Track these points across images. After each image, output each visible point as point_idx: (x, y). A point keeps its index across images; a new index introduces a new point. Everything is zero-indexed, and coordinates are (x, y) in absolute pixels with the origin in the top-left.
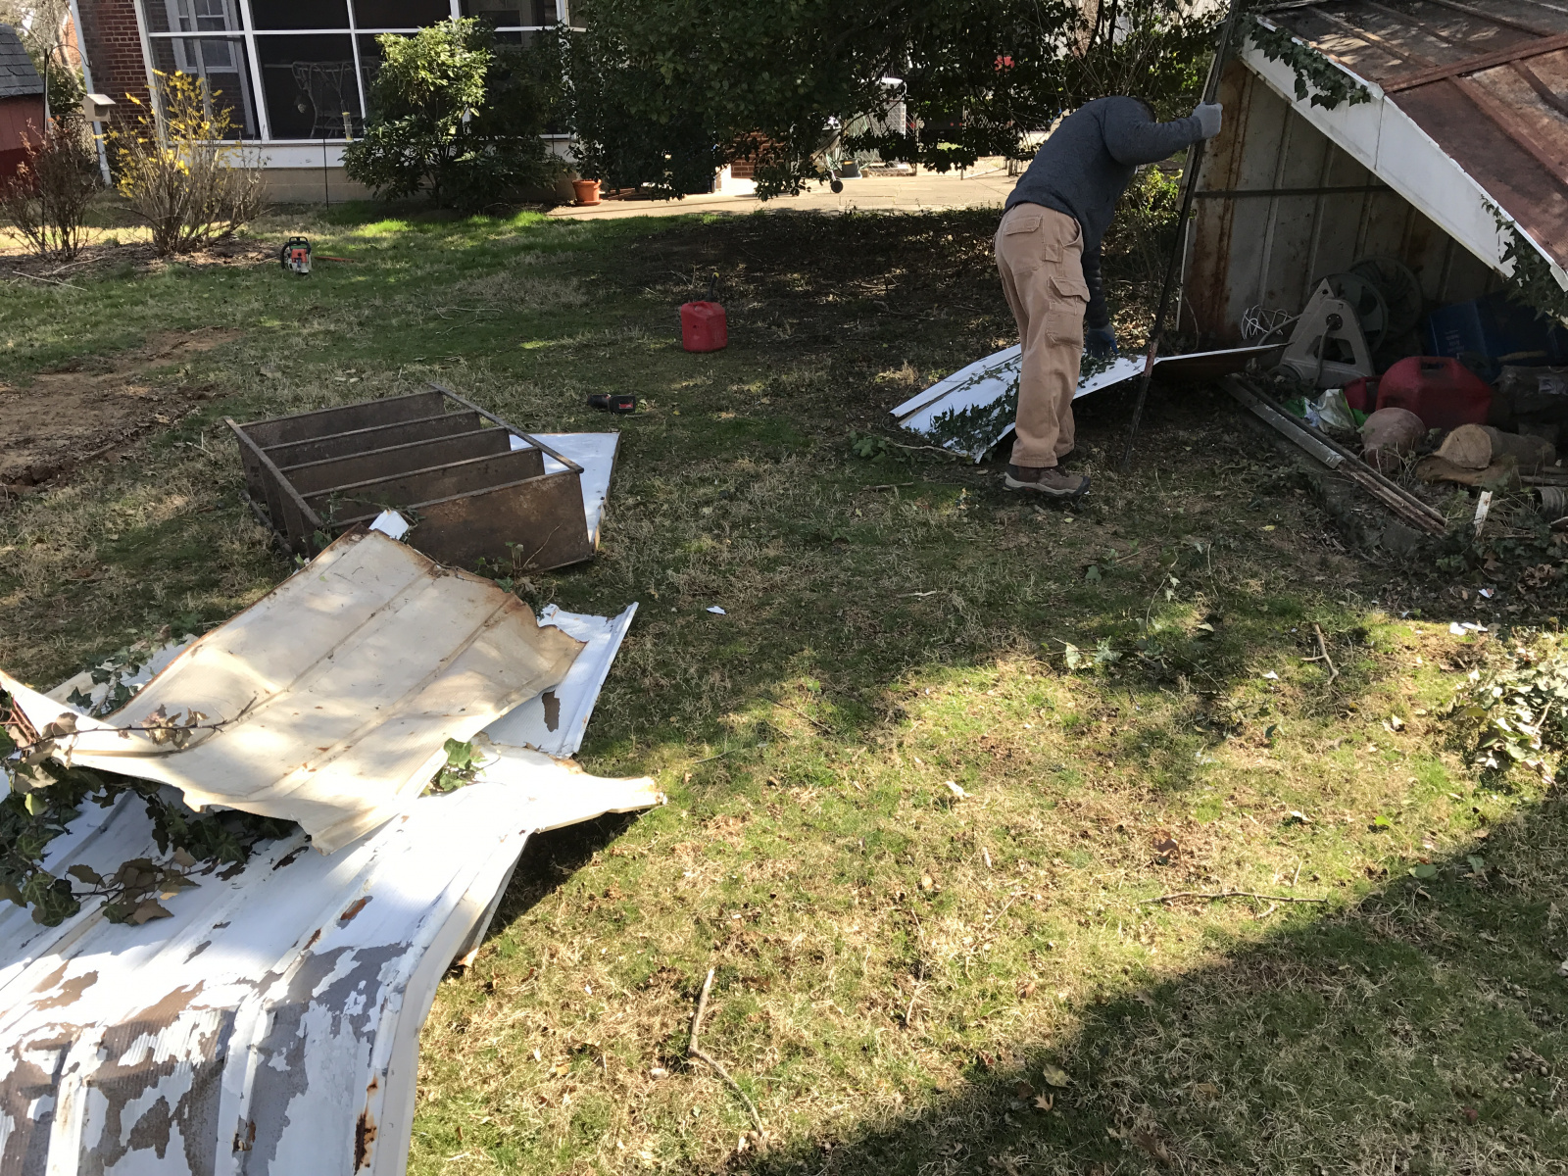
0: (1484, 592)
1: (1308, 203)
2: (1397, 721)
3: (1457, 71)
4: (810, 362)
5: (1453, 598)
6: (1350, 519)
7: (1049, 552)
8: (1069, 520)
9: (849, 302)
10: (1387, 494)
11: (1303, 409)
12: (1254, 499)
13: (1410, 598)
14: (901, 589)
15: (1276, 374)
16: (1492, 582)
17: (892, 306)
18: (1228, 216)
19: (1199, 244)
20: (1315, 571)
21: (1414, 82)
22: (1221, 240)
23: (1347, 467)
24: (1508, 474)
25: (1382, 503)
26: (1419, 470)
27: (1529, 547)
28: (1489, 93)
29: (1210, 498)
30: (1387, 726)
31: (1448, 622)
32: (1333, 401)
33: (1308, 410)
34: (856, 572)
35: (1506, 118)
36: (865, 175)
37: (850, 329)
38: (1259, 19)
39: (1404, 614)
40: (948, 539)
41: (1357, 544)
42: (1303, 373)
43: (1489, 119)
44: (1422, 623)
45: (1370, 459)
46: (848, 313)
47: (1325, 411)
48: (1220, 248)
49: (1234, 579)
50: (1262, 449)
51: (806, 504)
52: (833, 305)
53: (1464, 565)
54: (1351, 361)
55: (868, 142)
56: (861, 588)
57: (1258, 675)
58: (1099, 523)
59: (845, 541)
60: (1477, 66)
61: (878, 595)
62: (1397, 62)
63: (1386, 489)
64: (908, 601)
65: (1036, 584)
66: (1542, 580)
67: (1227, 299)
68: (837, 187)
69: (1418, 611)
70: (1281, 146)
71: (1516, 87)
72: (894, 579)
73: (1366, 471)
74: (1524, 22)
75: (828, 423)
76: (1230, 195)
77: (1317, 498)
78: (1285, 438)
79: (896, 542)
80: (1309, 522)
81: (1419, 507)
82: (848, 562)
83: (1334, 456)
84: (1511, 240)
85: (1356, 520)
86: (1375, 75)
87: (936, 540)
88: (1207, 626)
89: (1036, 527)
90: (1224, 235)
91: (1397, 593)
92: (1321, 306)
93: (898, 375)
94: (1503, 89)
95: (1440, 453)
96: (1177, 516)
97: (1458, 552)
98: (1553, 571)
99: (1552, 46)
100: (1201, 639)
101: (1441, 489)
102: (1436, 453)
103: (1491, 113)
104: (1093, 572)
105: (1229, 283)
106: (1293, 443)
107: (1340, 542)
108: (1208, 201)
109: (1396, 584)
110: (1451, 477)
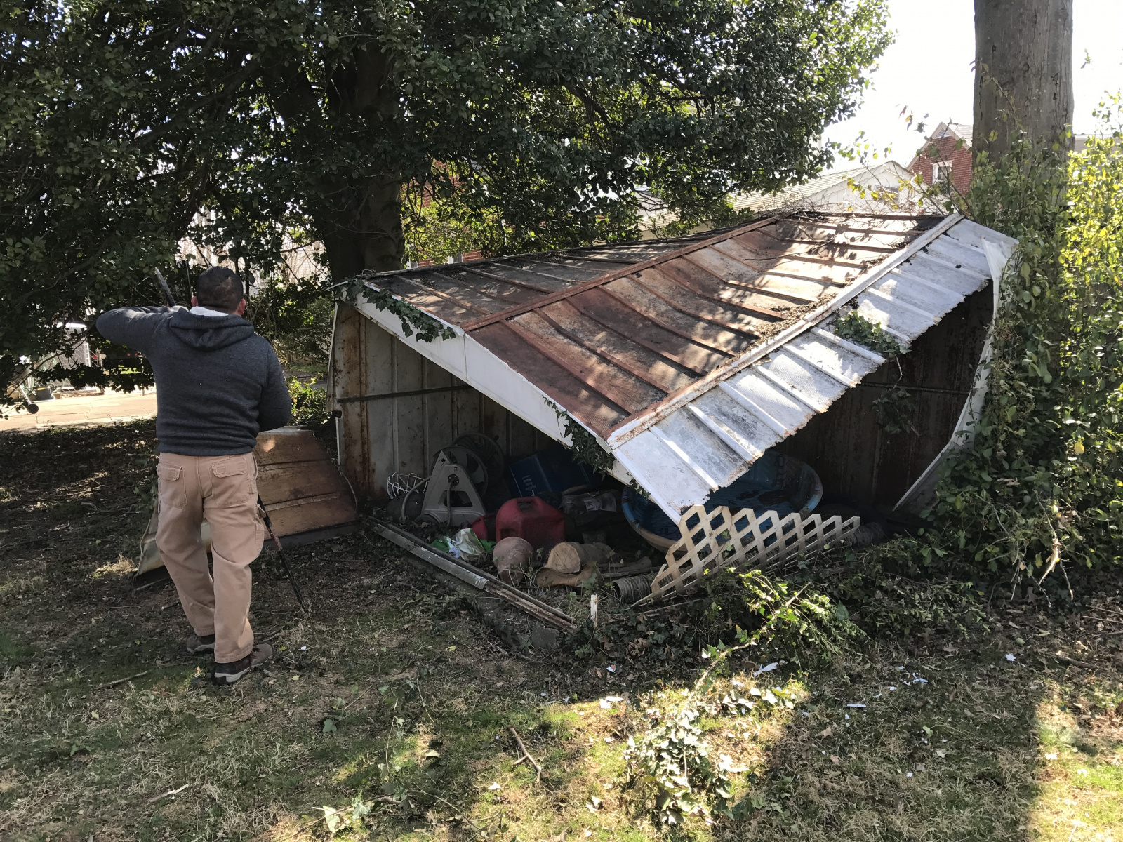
0: (610, 669)
1: (417, 399)
2: (596, 800)
3: (504, 317)
4: (25, 568)
5: (592, 678)
6: (506, 629)
7: (286, 714)
8: (296, 678)
9: (58, 506)
10: (524, 603)
11: (447, 546)
12: (434, 626)
13: (566, 686)
14: (152, 792)
15: (421, 521)
16: (612, 659)
17: (99, 504)
18: (364, 414)
19: (347, 435)
20: (495, 678)
21: (481, 324)
22: (362, 431)
23: (491, 587)
24: (595, 575)
25: (522, 611)
26: (539, 580)
27: (626, 627)
28: (527, 330)
29: (402, 631)
30: (590, 806)
31: (597, 699)
32: (467, 537)
33: (451, 546)
34: (100, 785)
35: (541, 345)
36: (58, 397)
37: (61, 531)
38: (366, 284)
39: (566, 700)
40: (190, 722)
41: (514, 647)
42: (440, 519)
43: (532, 346)
44: (580, 705)
45: (505, 577)
46: (57, 516)
47: (462, 544)
48: (362, 437)
49: (441, 703)
50: (427, 582)
51: (36, 720)
52: (42, 512)
53: (592, 651)
54: (469, 505)
55: (59, 373)
56: (110, 801)
57: (485, 790)
58: (321, 675)
59: (84, 752)
60: (515, 313)
61: (128, 805)
62: (464, 311)
63: (523, 600)
64: (162, 803)
65: (282, 749)
66: (640, 650)
67: (374, 471)
68: (33, 409)
69: (576, 696)
70: (392, 364)
71: (541, 325)
72: (144, 782)
73: (506, 588)
74: (530, 284)
75: (49, 626)
76: (363, 399)
77: (478, 615)
78: (441, 571)
79: (139, 739)
80: (477, 636)
81: (548, 610)
82: (92, 775)
83: (480, 580)
84: (567, 423)
85: (510, 628)
86: (454, 319)
87: (180, 727)
88: (433, 753)
89: (269, 691)
90: (364, 427)
91: (556, 683)
92: (442, 471)
93: (114, 568)
94: (534, 327)
95: (548, 565)
96: (381, 655)
97: (586, 642)
98: (644, 641)
99: (555, 299)
100: (432, 766)
101: (556, 592)
102: (546, 566)
103: (532, 342)
104: (328, 725)
105: (373, 460)
106: (448, 574)
107: (503, 647)
108: (348, 404)
109: (553, 676)
110: (561, 583)
